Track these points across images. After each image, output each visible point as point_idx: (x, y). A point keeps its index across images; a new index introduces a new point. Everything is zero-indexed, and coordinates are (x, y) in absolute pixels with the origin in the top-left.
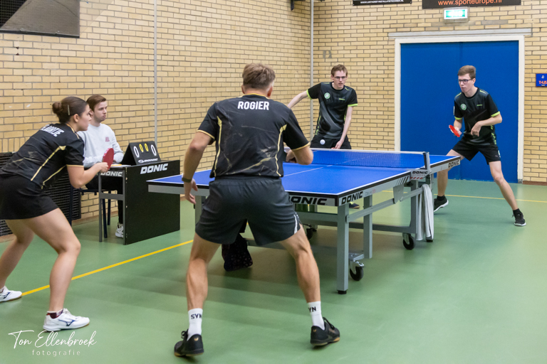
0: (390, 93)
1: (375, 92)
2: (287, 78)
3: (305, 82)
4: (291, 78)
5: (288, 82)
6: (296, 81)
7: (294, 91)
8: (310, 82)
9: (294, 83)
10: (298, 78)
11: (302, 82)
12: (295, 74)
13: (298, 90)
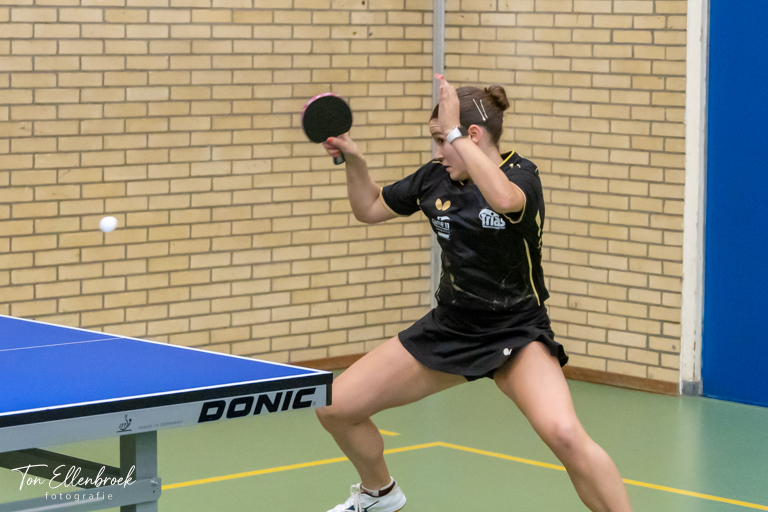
0: (671, 84)
1: (625, 82)
2: (312, 24)
3: (404, 39)
4: (331, 26)
5: (312, 40)
6: (356, 36)
7: (349, 69)
8: (432, 40)
9: (347, 43)
10: (368, 26)
11: (387, 40)
12: (351, 11)
13: (368, 68)
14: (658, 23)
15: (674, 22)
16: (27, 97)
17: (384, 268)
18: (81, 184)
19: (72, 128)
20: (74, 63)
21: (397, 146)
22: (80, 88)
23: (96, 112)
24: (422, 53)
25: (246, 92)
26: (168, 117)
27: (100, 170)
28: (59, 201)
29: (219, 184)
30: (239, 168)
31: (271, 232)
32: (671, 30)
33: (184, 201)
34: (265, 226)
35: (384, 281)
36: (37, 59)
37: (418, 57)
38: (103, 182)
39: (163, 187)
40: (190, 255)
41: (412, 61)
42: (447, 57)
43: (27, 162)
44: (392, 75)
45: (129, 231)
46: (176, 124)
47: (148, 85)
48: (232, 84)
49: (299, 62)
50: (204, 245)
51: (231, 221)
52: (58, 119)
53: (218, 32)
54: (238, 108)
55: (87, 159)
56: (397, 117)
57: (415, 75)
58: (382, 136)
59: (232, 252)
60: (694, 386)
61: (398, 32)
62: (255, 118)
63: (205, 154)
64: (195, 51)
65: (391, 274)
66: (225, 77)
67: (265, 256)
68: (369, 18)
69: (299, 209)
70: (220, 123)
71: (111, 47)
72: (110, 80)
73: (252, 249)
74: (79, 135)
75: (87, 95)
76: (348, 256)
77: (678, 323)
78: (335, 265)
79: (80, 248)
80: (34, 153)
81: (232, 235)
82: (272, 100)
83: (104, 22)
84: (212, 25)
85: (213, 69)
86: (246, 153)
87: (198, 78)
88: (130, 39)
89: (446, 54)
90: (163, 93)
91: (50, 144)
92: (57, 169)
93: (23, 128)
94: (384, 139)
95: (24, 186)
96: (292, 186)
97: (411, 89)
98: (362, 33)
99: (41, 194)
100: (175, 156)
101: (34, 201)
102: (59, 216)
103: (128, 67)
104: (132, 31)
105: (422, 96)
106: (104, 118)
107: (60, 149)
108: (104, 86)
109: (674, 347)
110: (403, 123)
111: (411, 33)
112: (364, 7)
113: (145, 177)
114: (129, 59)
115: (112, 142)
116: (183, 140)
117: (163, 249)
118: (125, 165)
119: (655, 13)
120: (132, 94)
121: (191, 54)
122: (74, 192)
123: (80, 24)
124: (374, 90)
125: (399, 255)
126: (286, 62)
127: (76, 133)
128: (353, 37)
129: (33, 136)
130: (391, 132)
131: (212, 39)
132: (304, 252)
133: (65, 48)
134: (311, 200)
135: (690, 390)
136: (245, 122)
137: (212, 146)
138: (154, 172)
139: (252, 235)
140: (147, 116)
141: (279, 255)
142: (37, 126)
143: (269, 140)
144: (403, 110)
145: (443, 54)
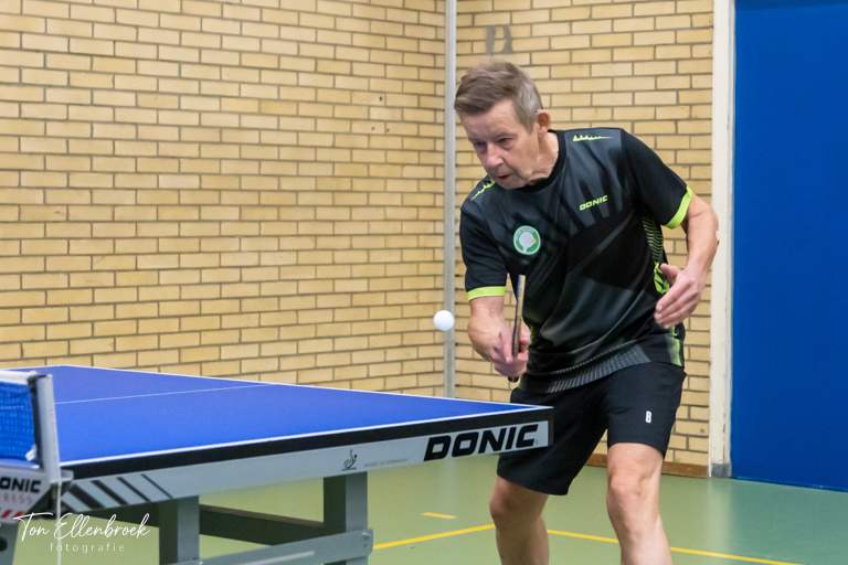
0: (696, 172)
2: (334, 118)
3: (418, 136)
4: (351, 120)
5: (334, 134)
6: (374, 132)
7: (368, 164)
8: (443, 138)
9: (366, 138)
10: (386, 122)
11: (403, 136)
12: (369, 106)
13: (386, 163)
14: (682, 113)
15: (698, 112)
16: (61, 181)
17: (401, 361)
18: (115, 271)
19: (106, 214)
20: (107, 147)
21: (412, 242)
22: (114, 174)
23: (129, 198)
24: (434, 151)
25: (273, 184)
26: (199, 206)
27: (134, 257)
28: (93, 288)
29: (248, 275)
30: (266, 259)
31: (297, 324)
32: (696, 119)
33: (214, 292)
34: (291, 318)
35: (401, 375)
36: (71, 142)
37: (432, 154)
38: (137, 270)
39: (194, 277)
40: (220, 345)
41: (425, 158)
42: (459, 155)
43: (61, 247)
44: (409, 172)
45: (162, 320)
46: (207, 213)
47: (179, 173)
48: (260, 175)
49: (323, 155)
50: (233, 336)
51: (259, 312)
52: (92, 205)
53: (247, 122)
54: (266, 198)
55: (121, 246)
56: (412, 213)
57: (428, 172)
58: (398, 231)
59: (260, 343)
60: (724, 467)
61: (412, 129)
62: (282, 210)
63: (234, 244)
64: (225, 140)
65: (408, 368)
66: (252, 168)
67: (290, 348)
68: (386, 114)
69: (323, 302)
70: (248, 214)
71: (145, 132)
72: (143, 165)
73: (279, 341)
74: (113, 221)
75: (122, 181)
76: (368, 349)
77: (707, 407)
78: (357, 357)
79: (114, 337)
80: (69, 239)
81: (260, 327)
82: (297, 192)
83: (137, 107)
84: (240, 114)
85: (241, 159)
86: (273, 244)
87: (227, 167)
88: (162, 125)
89: (457, 152)
90: (194, 182)
91: (84, 230)
92: (92, 255)
93: (58, 212)
94: (401, 234)
95: (58, 272)
96: (316, 279)
97: (425, 186)
98: (380, 129)
99: (76, 280)
100: (205, 245)
101: (69, 288)
102: (93, 304)
103: (161, 153)
104: (165, 117)
105: (435, 193)
106: (137, 204)
107: (95, 234)
108: (137, 173)
109: (702, 431)
110: (417, 220)
111: (425, 130)
112: (382, 103)
113: (177, 266)
114: (161, 145)
115: (145, 230)
116: (212, 229)
117: (194, 340)
118: (158, 253)
119: (678, 104)
120: (165, 181)
121: (221, 143)
122: (108, 279)
123: (114, 107)
124: (392, 185)
125: (415, 349)
126: (310, 155)
127: (110, 218)
128: (371, 132)
129: (68, 221)
130: (407, 228)
131: (240, 128)
132: (326, 345)
133: (99, 131)
134: (334, 293)
135: (719, 472)
136: (271, 214)
137: (241, 237)
138: (186, 261)
139: (279, 326)
140: (179, 205)
141: (305, 347)
142: (72, 210)
143: (295, 233)
144: (417, 207)
145: (454, 153)
